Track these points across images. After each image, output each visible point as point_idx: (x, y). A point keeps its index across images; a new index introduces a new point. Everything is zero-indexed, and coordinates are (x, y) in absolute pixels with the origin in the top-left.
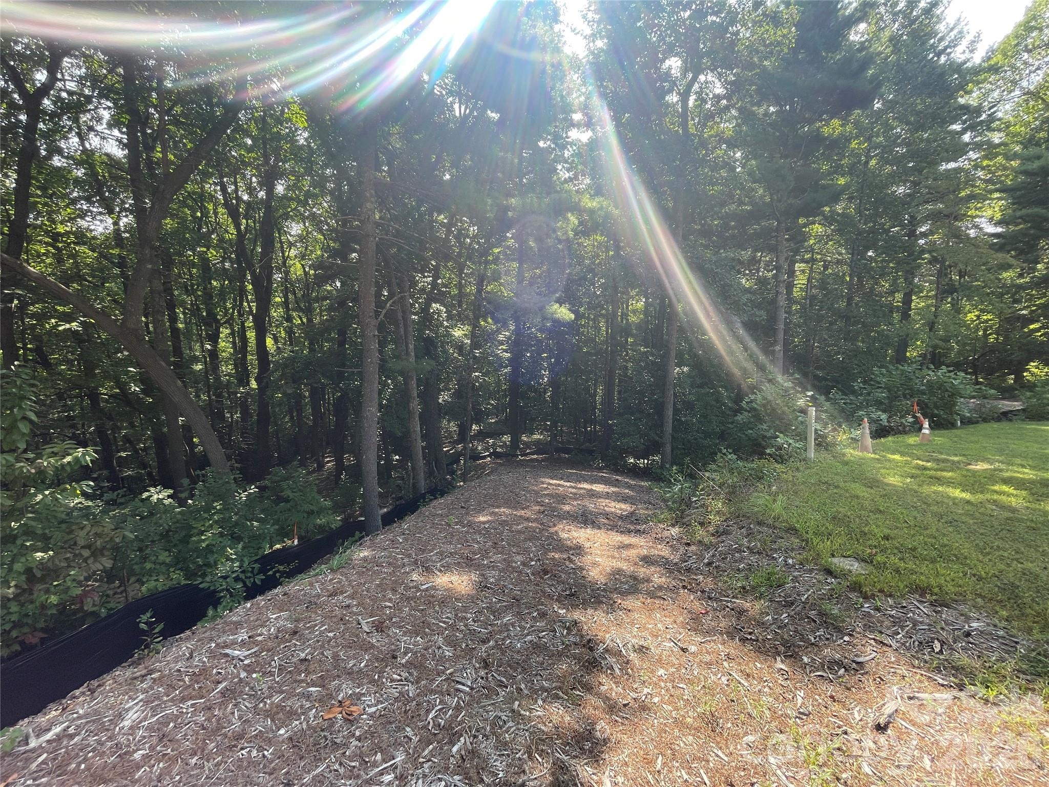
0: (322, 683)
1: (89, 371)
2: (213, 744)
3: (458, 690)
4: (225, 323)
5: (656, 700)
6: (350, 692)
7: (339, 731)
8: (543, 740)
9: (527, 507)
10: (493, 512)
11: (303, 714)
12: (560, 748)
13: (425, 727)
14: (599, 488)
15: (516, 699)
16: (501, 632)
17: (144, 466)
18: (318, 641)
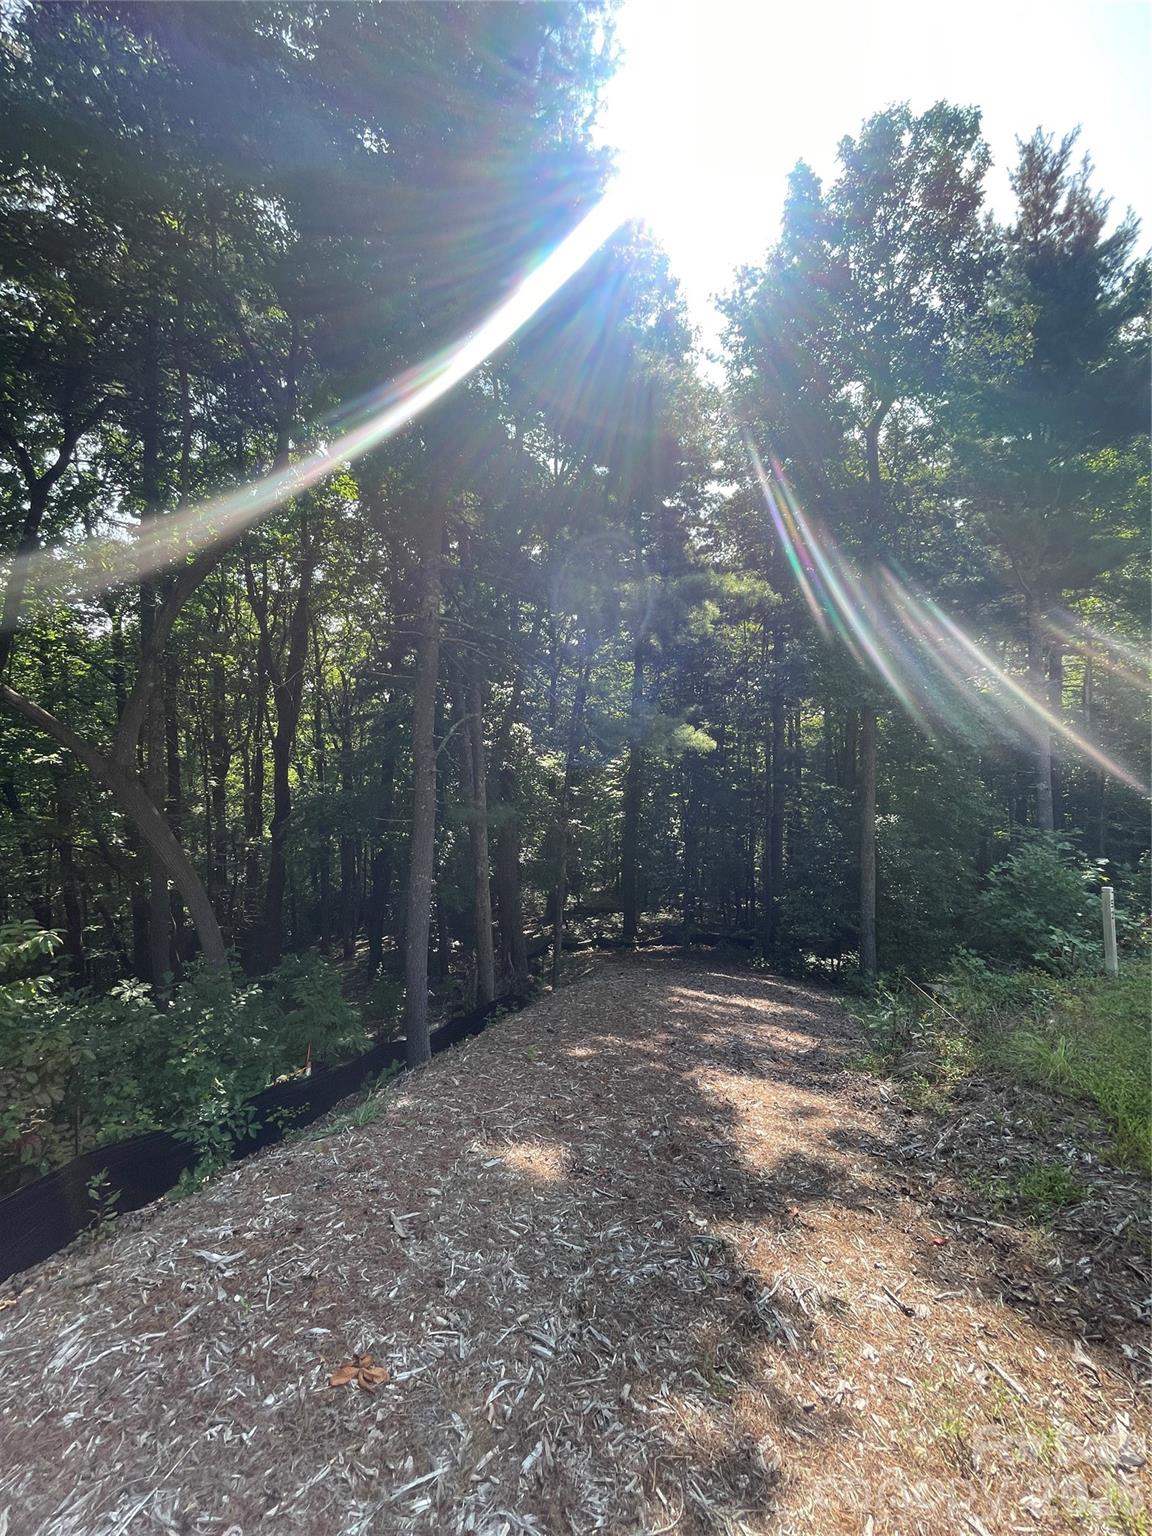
0: (331, 1321)
1: (63, 814)
2: (171, 1413)
3: (534, 1354)
4: (236, 750)
5: (860, 1404)
6: (372, 1341)
7: (352, 1409)
8: (669, 1463)
9: (647, 1036)
10: (595, 1042)
11: (302, 1372)
12: (698, 1481)
13: (482, 1416)
14: (760, 1005)
15: (627, 1381)
16: (603, 1253)
17: (117, 944)
18: (330, 1247)
